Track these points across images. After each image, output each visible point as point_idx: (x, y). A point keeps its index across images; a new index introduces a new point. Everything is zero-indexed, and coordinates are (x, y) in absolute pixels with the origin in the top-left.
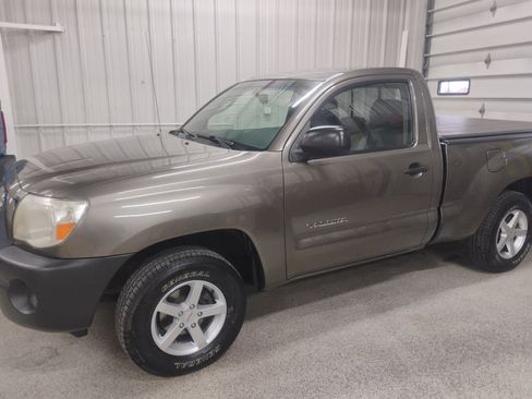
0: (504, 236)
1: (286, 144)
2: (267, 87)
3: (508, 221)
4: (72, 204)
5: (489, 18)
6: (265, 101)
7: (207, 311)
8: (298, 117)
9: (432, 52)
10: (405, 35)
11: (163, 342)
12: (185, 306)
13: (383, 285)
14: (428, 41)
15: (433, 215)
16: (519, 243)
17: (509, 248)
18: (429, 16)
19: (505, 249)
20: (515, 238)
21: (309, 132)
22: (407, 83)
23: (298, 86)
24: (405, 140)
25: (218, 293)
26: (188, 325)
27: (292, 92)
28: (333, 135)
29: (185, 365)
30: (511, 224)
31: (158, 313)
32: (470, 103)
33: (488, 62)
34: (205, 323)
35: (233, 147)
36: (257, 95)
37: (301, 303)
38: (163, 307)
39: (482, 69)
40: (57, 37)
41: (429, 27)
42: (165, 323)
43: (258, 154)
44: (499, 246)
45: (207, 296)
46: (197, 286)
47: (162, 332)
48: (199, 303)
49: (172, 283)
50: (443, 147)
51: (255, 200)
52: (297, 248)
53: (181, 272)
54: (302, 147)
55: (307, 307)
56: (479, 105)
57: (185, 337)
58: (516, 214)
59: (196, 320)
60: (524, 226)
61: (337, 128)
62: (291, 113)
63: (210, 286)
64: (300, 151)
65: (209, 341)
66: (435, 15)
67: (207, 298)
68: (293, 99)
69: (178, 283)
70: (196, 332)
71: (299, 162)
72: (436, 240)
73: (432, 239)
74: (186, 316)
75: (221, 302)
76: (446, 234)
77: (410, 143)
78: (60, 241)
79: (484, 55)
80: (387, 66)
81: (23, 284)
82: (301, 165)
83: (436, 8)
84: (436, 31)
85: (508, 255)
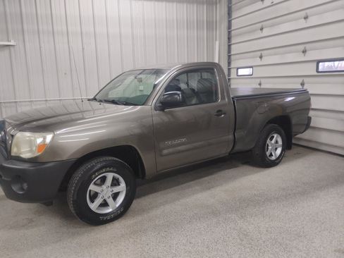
0: (270, 148)
1: (153, 102)
2: (140, 74)
3: (271, 139)
4: (44, 134)
5: (260, 34)
6: (140, 81)
7: (116, 189)
8: (158, 88)
9: (232, 53)
10: (217, 43)
11: (94, 206)
12: (104, 187)
13: (210, 177)
14: (229, 46)
15: (231, 137)
16: (279, 151)
17: (273, 154)
18: (229, 33)
19: (271, 155)
20: (276, 149)
21: (164, 95)
22: (213, 69)
23: (158, 72)
24: (214, 98)
25: (121, 179)
26: (106, 198)
27: (155, 76)
28: (176, 96)
29: (105, 218)
30: (273, 141)
31: (90, 191)
32: (253, 80)
33: (261, 57)
34: (115, 196)
35: (125, 105)
36: (136, 78)
37: (165, 189)
38: (92, 187)
39: (258, 62)
40: (12, 49)
41: (229, 39)
42: (94, 197)
43: (139, 107)
44: (268, 153)
45: (115, 182)
46: (110, 176)
47: (92, 201)
48: (111, 185)
49: (97, 174)
50: (234, 102)
51: (137, 131)
52: (162, 156)
53: (101, 168)
54: (161, 103)
55: (169, 190)
56: (258, 81)
57: (105, 204)
58: (275, 136)
59: (110, 194)
60: (280, 142)
61: (178, 92)
62: (155, 86)
63: (117, 176)
64: (160, 105)
65: (117, 206)
66: (233, 32)
67: (115, 183)
68: (156, 79)
69: (100, 174)
70: (110, 201)
71: (160, 110)
72: (234, 151)
73: (232, 149)
74: (105, 192)
75: (123, 185)
76: (239, 147)
77: (217, 100)
78: (40, 153)
79: (259, 53)
80: (208, 61)
81: (20, 177)
82: (161, 112)
83: (232, 29)
84: (233, 41)
85: (273, 158)
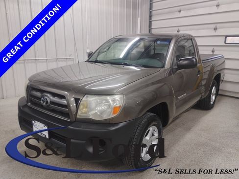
1: (171, 65)
9: (153, 27)
10: (139, 19)
12: (148, 138)
14: (150, 22)
16: (214, 98)
18: (151, 12)
41: (150, 17)
43: (161, 70)
59: (151, 144)
64: (177, 67)
66: (153, 12)
78: (116, 115)
83: (153, 9)
84: (154, 18)
85: (212, 103)
